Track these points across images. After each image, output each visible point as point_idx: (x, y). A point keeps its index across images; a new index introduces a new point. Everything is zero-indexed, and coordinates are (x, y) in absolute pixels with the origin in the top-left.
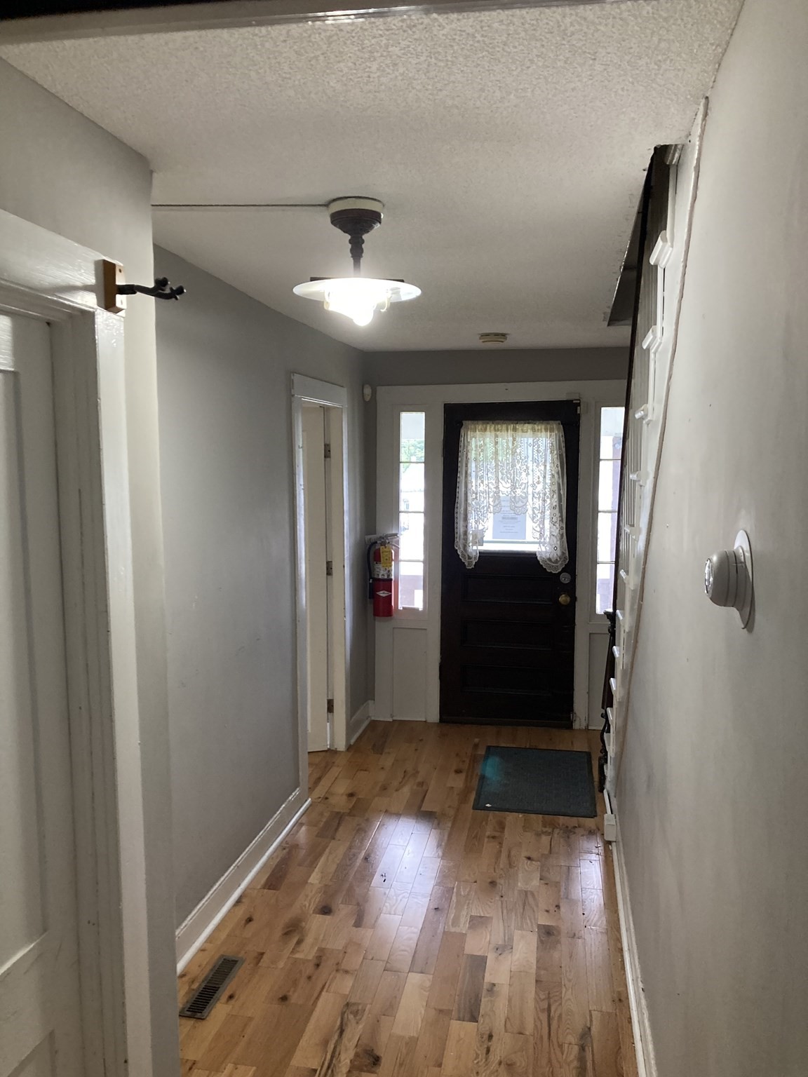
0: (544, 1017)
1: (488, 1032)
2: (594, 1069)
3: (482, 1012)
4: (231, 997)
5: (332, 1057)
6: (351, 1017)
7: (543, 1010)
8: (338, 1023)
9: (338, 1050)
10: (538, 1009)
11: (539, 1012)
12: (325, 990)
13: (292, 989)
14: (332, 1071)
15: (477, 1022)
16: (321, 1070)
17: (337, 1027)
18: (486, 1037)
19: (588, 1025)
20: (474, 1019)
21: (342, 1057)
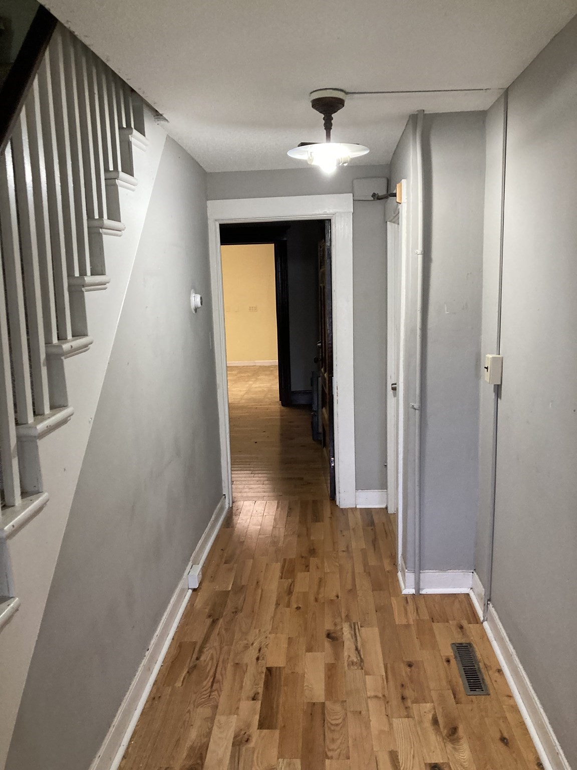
0: (218, 676)
1: (259, 661)
2: (194, 648)
3: (263, 676)
4: (448, 661)
5: (355, 634)
6: (355, 660)
7: (218, 681)
8: (362, 653)
9: (354, 639)
10: (221, 683)
11: (221, 681)
12: (384, 677)
13: (409, 674)
14: (352, 627)
15: (267, 668)
16: (358, 628)
17: (362, 650)
18: (261, 658)
19: (188, 674)
20: (269, 670)
21: (349, 636)
